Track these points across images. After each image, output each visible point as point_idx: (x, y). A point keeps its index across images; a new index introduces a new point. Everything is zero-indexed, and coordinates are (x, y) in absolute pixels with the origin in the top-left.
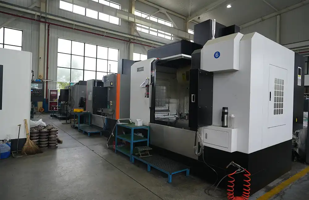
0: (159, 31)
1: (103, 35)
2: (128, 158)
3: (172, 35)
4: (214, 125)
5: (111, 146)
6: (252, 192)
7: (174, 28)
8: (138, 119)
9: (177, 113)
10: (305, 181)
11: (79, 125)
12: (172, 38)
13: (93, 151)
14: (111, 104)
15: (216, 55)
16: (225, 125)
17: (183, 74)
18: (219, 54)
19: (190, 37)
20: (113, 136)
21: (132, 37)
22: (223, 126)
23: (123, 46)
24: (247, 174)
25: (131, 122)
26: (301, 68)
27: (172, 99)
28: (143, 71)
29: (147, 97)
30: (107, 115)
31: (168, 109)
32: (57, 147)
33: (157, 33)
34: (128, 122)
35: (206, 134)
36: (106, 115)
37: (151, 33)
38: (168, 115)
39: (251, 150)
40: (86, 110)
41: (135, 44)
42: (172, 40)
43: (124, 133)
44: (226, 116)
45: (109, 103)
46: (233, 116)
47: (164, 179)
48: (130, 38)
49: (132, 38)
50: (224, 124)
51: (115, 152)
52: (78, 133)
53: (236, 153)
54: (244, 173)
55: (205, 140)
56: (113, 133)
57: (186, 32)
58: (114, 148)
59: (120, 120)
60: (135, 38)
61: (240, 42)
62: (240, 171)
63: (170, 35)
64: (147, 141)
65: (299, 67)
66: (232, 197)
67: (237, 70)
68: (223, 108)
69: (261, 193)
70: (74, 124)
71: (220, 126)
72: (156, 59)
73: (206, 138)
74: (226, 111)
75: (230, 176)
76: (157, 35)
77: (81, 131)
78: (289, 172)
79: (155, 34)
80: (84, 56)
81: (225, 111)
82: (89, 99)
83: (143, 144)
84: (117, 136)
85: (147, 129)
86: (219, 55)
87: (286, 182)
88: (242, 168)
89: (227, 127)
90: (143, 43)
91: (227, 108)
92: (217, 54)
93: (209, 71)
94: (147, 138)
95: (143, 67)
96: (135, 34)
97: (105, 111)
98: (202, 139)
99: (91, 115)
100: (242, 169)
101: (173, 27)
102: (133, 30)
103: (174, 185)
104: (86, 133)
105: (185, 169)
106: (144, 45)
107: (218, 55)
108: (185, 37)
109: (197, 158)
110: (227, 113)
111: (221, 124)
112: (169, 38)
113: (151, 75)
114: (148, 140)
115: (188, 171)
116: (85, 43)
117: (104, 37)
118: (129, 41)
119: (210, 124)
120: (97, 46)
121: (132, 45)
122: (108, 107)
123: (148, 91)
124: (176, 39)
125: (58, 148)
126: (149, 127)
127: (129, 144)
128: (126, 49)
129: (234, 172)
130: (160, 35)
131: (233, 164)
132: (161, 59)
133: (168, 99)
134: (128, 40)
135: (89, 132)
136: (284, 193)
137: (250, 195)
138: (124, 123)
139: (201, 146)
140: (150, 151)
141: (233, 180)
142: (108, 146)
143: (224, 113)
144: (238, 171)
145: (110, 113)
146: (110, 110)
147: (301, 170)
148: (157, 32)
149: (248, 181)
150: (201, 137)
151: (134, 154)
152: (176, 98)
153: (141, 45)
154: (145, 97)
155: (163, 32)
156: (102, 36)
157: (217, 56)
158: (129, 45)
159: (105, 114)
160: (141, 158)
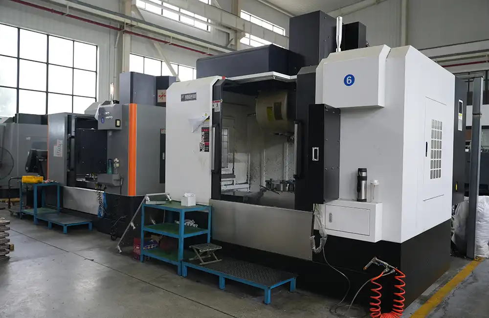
0: (182, 11)
1: (63, 14)
2: (173, 268)
3: (209, 21)
4: (341, 199)
5: (128, 249)
6: (407, 304)
7: (213, 6)
8: (188, 193)
9: (247, 180)
10: (471, 283)
11: (35, 212)
12: (209, 27)
13: (93, 260)
14: (118, 165)
15: (348, 80)
16: (363, 198)
17: (268, 108)
18: (353, 78)
19: (244, 26)
20: (134, 228)
21: (128, 21)
22: (359, 200)
23: (107, 39)
24: (399, 274)
25: (171, 200)
26: (462, 102)
27: (238, 154)
28: (194, 101)
29: (205, 151)
30: (105, 188)
31: (232, 172)
32: (9, 258)
33: (178, 16)
34: (164, 198)
35: (330, 214)
36: (102, 188)
37: (167, 14)
38: (233, 184)
39: (404, 237)
40: (47, 179)
41: (133, 35)
42: (209, 30)
43: (153, 222)
44: (363, 182)
45: (113, 163)
46: (376, 182)
47: (255, 299)
48: (124, 23)
49: (127, 24)
50: (361, 197)
51: (139, 260)
52: (35, 228)
53: (382, 243)
54: (394, 274)
55: (329, 225)
56: (134, 223)
57: (237, 15)
58: (138, 252)
59: (149, 197)
60: (134, 23)
61: (386, 61)
62: (388, 272)
63: (205, 19)
64: (207, 234)
65: (460, 101)
66: (379, 315)
67: (383, 107)
68: (359, 169)
69: (415, 306)
70: (21, 209)
71: (353, 200)
72: (220, 78)
73: (330, 220)
74: (364, 174)
75: (374, 281)
76: (178, 20)
77: (42, 223)
78: (447, 273)
79: (175, 17)
80: (18, 58)
81: (362, 174)
82: (55, 155)
83: (202, 240)
84: (144, 228)
85: (207, 211)
86: (353, 81)
87: (445, 288)
88: (390, 266)
89: (365, 200)
90: (151, 35)
91: (365, 170)
92: (349, 78)
93: (336, 107)
94: (207, 228)
95: (196, 93)
96: (133, 14)
97: (101, 178)
98: (323, 223)
99: (62, 188)
100: (391, 269)
101: (210, 4)
102: (128, 5)
103: (276, 306)
104: (57, 228)
105: (289, 278)
106: (152, 39)
107: (351, 80)
108: (235, 27)
109: (309, 258)
110: (365, 178)
111: (354, 197)
112: (204, 27)
113: (213, 109)
114: (208, 231)
115: (293, 281)
116: (19, 29)
117: (64, 16)
118: (120, 29)
119: (336, 197)
120: (48, 36)
121: (127, 38)
122: (110, 171)
123: (206, 138)
124: (216, 29)
125: (10, 260)
126: (210, 209)
127: (176, 241)
128: (112, 47)
129: (381, 274)
130: (184, 20)
131: (376, 261)
132: (229, 79)
133: (232, 154)
134: (119, 27)
135: (65, 225)
136: (447, 304)
137: (405, 308)
138: (158, 203)
139: (322, 235)
140: (217, 252)
141: (380, 287)
142: (119, 249)
143: (360, 177)
144: (386, 273)
145: (115, 184)
146: (116, 177)
147: (462, 268)
148: (179, 12)
149: (401, 287)
150: (321, 219)
151: (186, 260)
152: (246, 152)
153: (146, 39)
154: (201, 150)
155: (192, 14)
156: (59, 15)
157: (349, 82)
158: (121, 38)
159: (101, 186)
160: (203, 265)
